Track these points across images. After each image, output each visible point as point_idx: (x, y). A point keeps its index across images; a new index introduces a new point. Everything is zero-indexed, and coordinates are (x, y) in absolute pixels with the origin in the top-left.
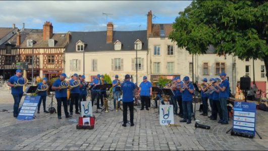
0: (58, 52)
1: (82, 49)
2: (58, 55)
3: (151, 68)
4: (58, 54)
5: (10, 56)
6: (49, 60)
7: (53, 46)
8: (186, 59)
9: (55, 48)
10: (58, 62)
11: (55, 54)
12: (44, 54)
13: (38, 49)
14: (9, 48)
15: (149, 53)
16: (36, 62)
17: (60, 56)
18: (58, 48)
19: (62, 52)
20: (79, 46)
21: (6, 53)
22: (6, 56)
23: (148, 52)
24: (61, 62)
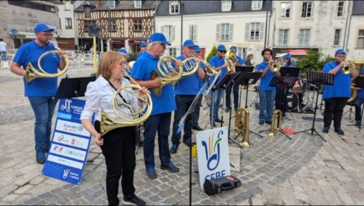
0: (147, 16)
1: (177, 11)
2: (147, 20)
3: (274, 37)
4: (147, 18)
5: (90, 21)
6: (136, 26)
7: (140, 7)
8: (331, 24)
9: (142, 10)
10: (147, 29)
11: (143, 18)
12: (129, 18)
13: (122, 12)
14: (88, 10)
15: (274, 14)
16: (121, 29)
17: (149, 20)
18: (147, 10)
19: (152, 15)
20: (173, 7)
21: (86, 17)
22: (86, 21)
23: (271, 13)
24: (151, 29)
